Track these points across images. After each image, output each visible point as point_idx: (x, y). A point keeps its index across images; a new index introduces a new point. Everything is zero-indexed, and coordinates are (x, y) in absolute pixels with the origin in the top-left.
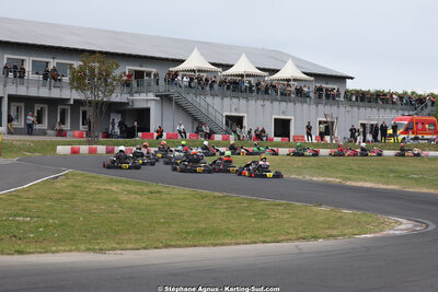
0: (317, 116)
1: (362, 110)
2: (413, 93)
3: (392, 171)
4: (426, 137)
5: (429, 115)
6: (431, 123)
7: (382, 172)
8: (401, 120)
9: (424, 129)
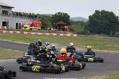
0: (2, 20)
1: (17, 18)
2: (33, 14)
3: (28, 39)
4: (37, 28)
5: (38, 21)
6: (39, 24)
7: (25, 39)
8: (29, 22)
9: (37, 26)
